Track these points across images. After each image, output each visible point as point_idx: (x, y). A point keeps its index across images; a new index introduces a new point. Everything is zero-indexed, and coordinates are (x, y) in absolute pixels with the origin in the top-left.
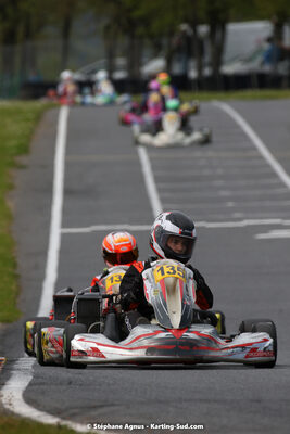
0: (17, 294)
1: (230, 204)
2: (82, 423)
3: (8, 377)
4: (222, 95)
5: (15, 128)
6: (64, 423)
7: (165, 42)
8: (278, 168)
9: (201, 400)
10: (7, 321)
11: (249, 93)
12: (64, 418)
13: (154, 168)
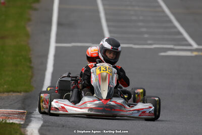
0: (32, 77)
1: (146, 36)
3: (30, 122)
10: (26, 91)
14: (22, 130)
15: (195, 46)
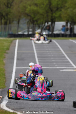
0: (5, 82)
1: (54, 63)
2: (19, 112)
3: (2, 101)
4: (53, 38)
5: (6, 44)
6: (15, 112)
7: (41, 26)
8: (66, 55)
9: (46, 108)
10: (3, 88)
11: (60, 38)
12: (15, 111)
13: (37, 54)
15: (75, 67)
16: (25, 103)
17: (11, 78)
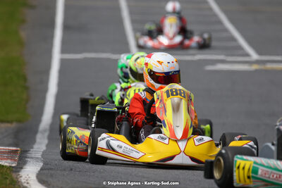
0: (27, 101)
14: (14, 175)
15: (254, 56)
16: (100, 172)
17: (45, 90)
